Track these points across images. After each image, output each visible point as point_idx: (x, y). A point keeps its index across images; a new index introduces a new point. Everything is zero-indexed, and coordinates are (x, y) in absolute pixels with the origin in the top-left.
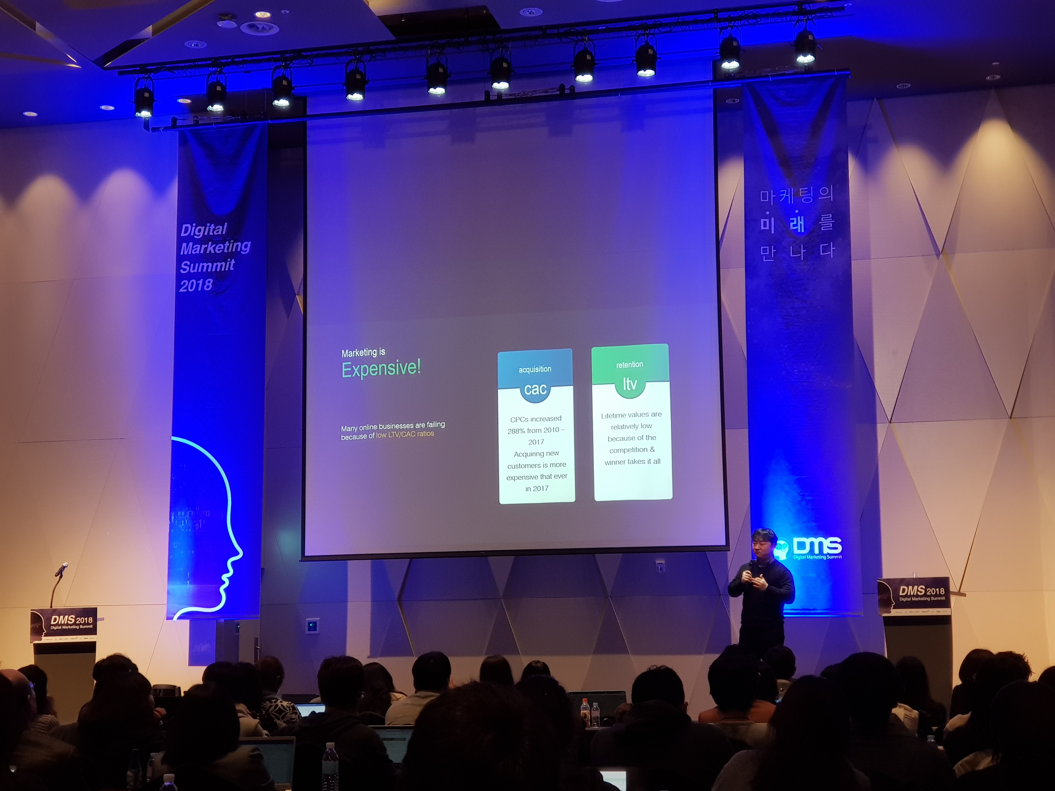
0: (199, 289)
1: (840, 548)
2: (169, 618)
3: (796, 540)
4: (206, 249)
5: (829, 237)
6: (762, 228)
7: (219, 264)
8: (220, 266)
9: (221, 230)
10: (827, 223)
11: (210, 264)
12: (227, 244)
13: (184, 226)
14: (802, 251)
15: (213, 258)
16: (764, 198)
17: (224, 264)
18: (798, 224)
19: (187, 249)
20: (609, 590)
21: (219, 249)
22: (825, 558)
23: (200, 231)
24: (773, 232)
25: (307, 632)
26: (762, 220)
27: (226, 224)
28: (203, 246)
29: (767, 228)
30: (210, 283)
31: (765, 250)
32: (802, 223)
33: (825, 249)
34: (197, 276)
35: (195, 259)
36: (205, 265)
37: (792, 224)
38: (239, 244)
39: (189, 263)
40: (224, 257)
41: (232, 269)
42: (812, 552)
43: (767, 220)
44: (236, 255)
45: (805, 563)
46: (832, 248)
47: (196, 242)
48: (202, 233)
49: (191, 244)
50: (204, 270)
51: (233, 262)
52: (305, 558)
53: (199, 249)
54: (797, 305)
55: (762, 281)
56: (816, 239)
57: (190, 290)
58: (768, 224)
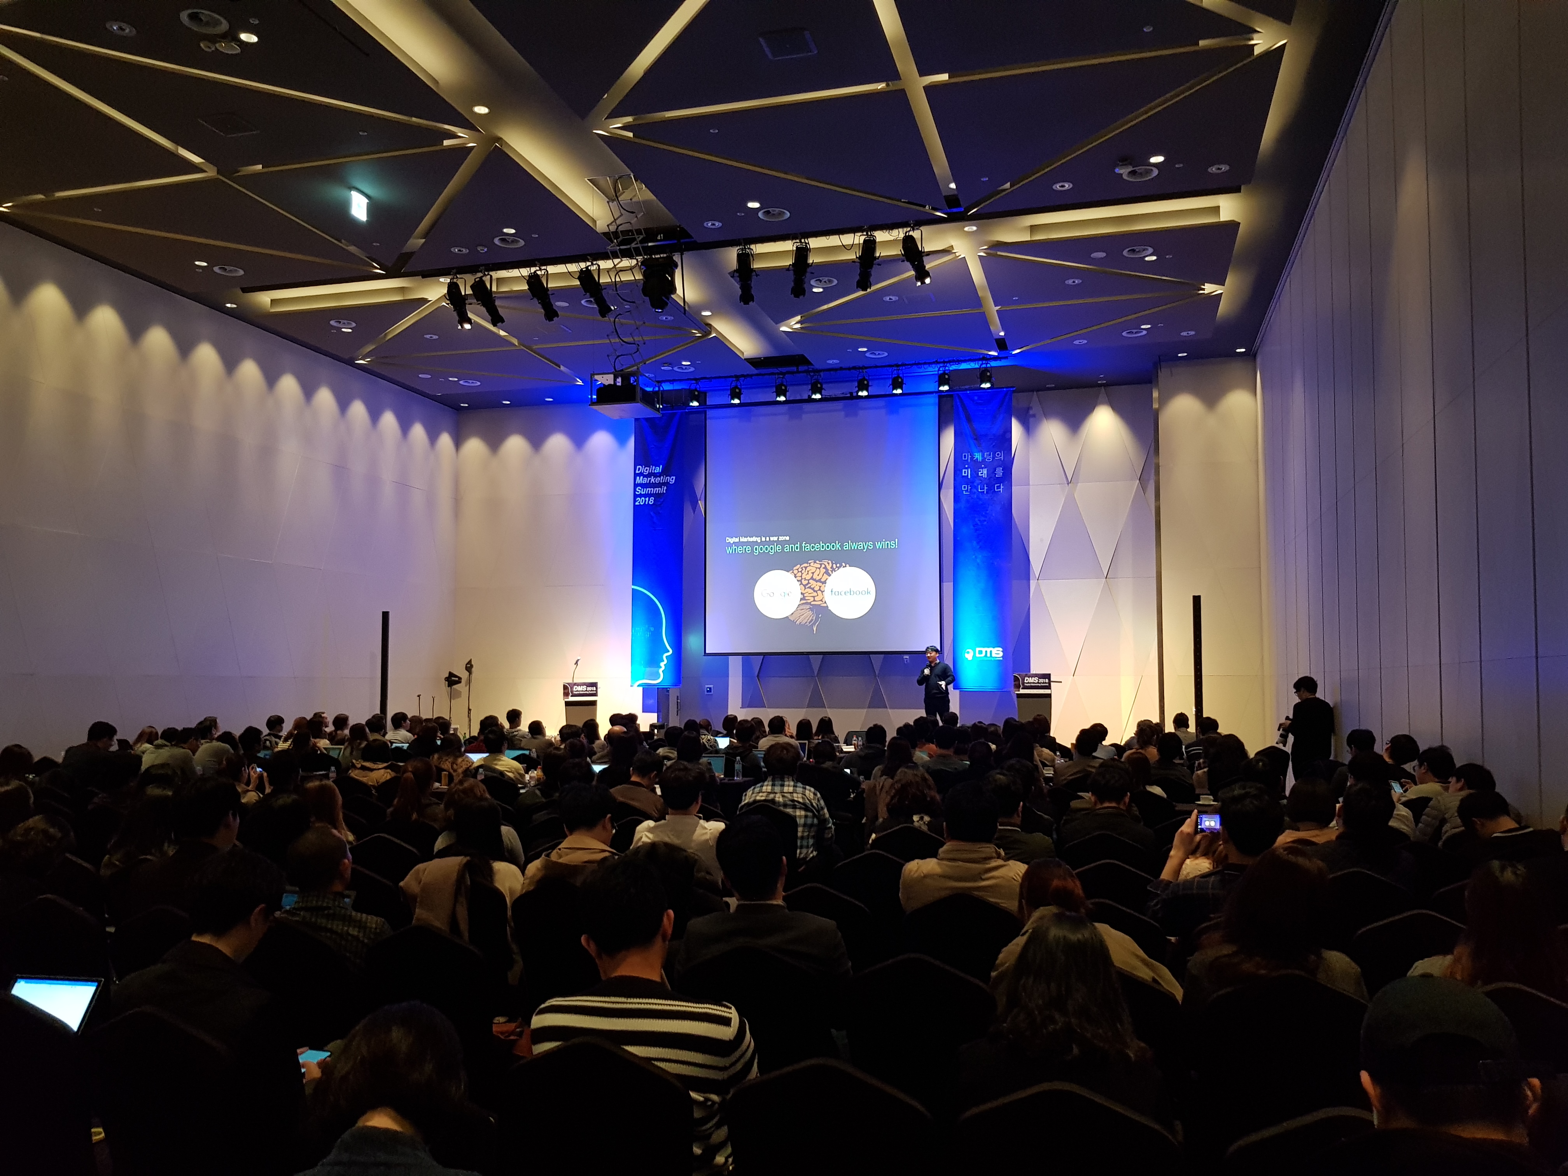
0: (647, 503)
1: (1001, 654)
2: (631, 686)
3: (978, 649)
4: (650, 480)
5: (1000, 480)
6: (963, 474)
7: (657, 489)
8: (657, 490)
9: (658, 470)
10: (999, 472)
11: (652, 489)
12: (662, 478)
13: (638, 467)
14: (985, 488)
15: (654, 485)
16: (965, 457)
17: (660, 489)
18: (984, 473)
19: (639, 480)
20: (877, 673)
21: (658, 480)
22: (993, 659)
23: (647, 470)
24: (969, 477)
25: (706, 693)
26: (964, 470)
27: (662, 466)
28: (649, 479)
29: (966, 475)
30: (652, 499)
31: (965, 487)
32: (986, 472)
33: (999, 487)
34: (645, 496)
35: (643, 486)
36: (650, 489)
37: (980, 473)
38: (669, 478)
39: (640, 488)
40: (660, 485)
41: (664, 492)
42: (986, 656)
43: (966, 470)
44: (667, 484)
45: (981, 662)
46: (1002, 487)
47: (645, 476)
48: (648, 471)
49: (642, 477)
50: (649, 492)
51: (665, 488)
52: (706, 654)
53: (646, 481)
54: (982, 519)
55: (963, 504)
56: (993, 482)
57: (641, 503)
58: (967, 473)
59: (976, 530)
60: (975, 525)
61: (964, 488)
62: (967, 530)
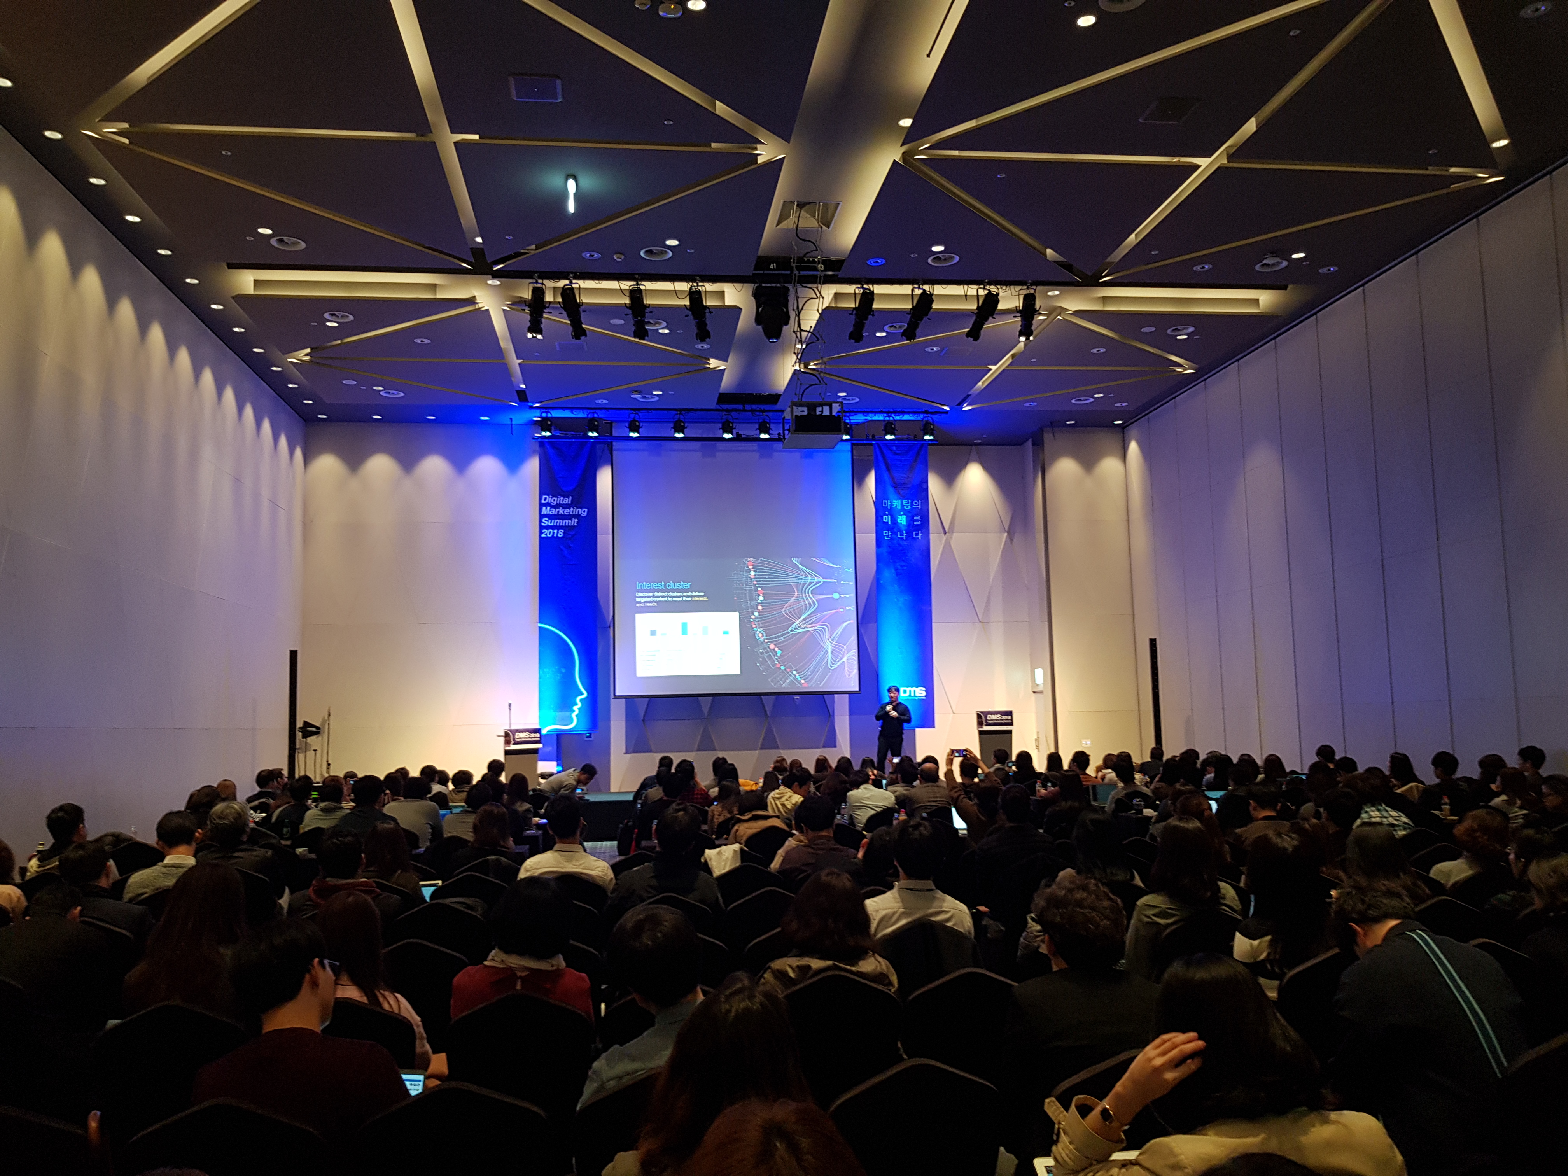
0: (555, 535)
1: (924, 694)
4: (558, 512)
5: (918, 528)
6: (884, 521)
8: (567, 522)
9: (567, 501)
10: (917, 520)
11: (561, 521)
12: (572, 509)
13: (544, 497)
14: (905, 534)
15: (563, 517)
16: (885, 504)
17: (570, 521)
18: (902, 520)
19: (545, 511)
20: (768, 713)
21: (567, 512)
22: (916, 698)
23: (554, 500)
24: (888, 524)
26: (884, 517)
27: (571, 497)
28: (557, 510)
29: (886, 521)
30: (561, 532)
32: (904, 520)
33: (917, 534)
34: (553, 528)
35: (551, 517)
36: (558, 521)
37: (899, 519)
38: (580, 509)
39: (547, 519)
40: (570, 517)
41: (575, 524)
42: (910, 695)
43: (886, 516)
44: (578, 516)
46: (920, 534)
47: (552, 507)
48: (555, 502)
49: (549, 508)
50: (557, 524)
51: (576, 520)
52: (615, 697)
53: (554, 512)
54: (904, 564)
55: (884, 550)
56: (912, 528)
57: (549, 536)
58: (887, 519)
59: (897, 574)
60: (896, 569)
61: (885, 533)
62: (888, 574)
